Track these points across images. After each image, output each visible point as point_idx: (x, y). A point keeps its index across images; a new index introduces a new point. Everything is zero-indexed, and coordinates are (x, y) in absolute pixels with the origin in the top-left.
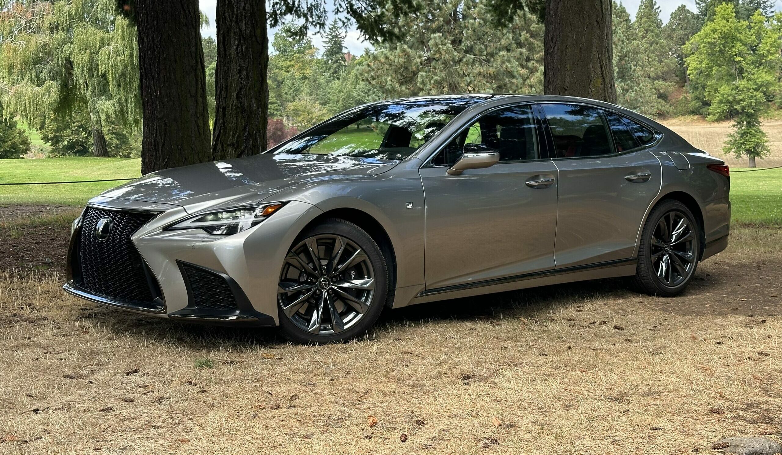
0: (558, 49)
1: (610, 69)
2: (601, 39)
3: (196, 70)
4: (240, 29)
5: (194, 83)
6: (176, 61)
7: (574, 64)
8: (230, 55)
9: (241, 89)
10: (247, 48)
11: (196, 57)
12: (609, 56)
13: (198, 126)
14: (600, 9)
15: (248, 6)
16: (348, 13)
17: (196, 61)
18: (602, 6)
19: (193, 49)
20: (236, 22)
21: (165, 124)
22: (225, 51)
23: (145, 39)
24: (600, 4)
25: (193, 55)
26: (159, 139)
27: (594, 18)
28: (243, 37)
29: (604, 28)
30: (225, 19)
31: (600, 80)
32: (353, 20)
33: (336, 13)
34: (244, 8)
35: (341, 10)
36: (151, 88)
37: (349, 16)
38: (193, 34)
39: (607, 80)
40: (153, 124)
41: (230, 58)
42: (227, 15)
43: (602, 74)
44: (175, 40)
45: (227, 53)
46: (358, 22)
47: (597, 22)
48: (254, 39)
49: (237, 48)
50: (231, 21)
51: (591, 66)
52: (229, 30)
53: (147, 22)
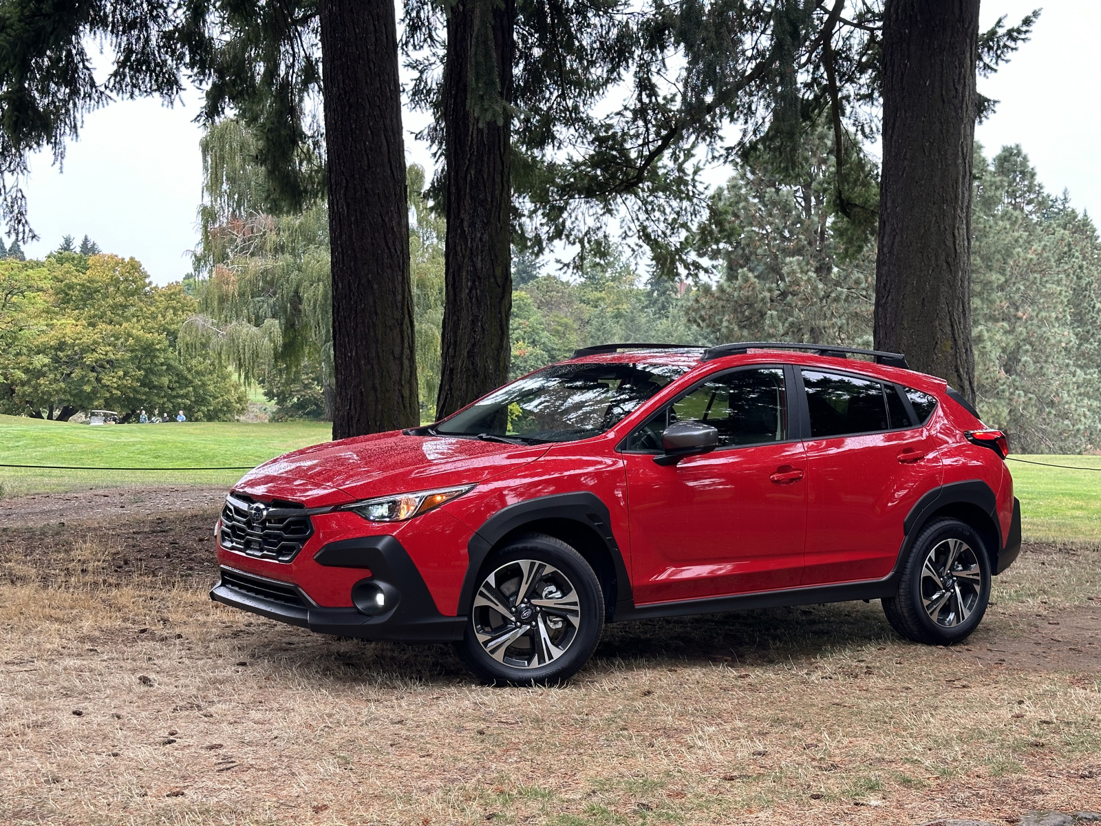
0: (892, 300)
1: (965, 328)
2: (952, 286)
3: (402, 324)
4: (474, 267)
5: (398, 341)
6: (376, 314)
7: (913, 320)
8: (461, 300)
9: (474, 345)
10: (482, 291)
11: (402, 309)
12: (964, 310)
13: (402, 397)
14: (952, 246)
15: (486, 237)
16: (639, 237)
17: (403, 314)
18: (954, 243)
19: (399, 298)
20: (471, 259)
21: (361, 393)
22: (455, 295)
23: (340, 285)
24: (952, 239)
25: (399, 305)
26: (353, 412)
27: (943, 257)
28: (479, 278)
29: (956, 272)
30: (456, 253)
31: (950, 343)
32: (646, 248)
33: (624, 238)
34: (481, 239)
35: (630, 234)
36: (345, 347)
37: (641, 242)
38: (400, 278)
39: (960, 342)
40: (346, 393)
41: (461, 304)
42: (459, 249)
43: (953, 334)
44: (376, 286)
45: (458, 299)
46: (653, 250)
47: (948, 263)
48: (492, 280)
49: (470, 291)
50: (463, 256)
51: (937, 323)
52: (460, 269)
53: (343, 263)
